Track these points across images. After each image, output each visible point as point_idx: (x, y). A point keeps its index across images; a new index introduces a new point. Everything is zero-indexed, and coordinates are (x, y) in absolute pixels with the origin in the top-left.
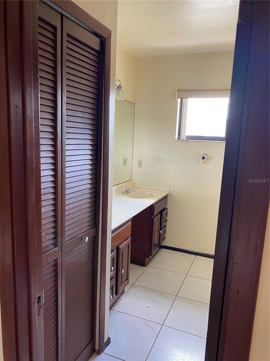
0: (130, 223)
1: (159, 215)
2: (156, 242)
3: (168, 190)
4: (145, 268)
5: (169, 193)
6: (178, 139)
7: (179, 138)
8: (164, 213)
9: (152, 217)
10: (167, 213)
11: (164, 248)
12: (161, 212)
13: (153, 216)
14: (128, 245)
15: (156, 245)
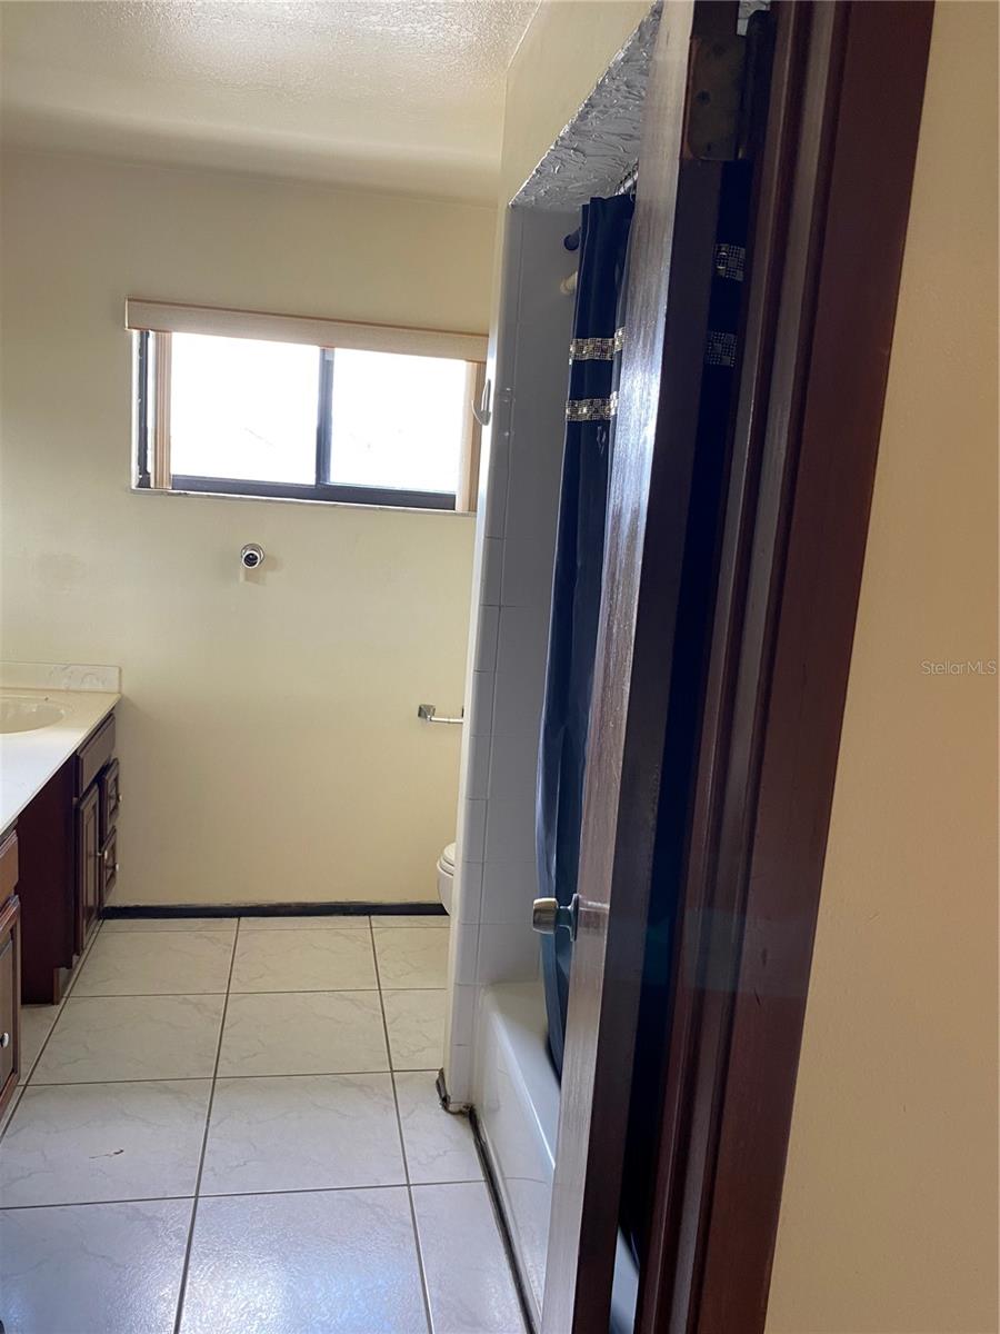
0: (14, 838)
1: (93, 791)
2: (91, 902)
3: (116, 688)
4: (59, 1007)
5: (119, 702)
6: (140, 486)
7: (144, 483)
8: (109, 778)
9: (75, 799)
10: (116, 780)
11: (110, 918)
12: (100, 780)
13: (77, 796)
14: (11, 931)
15: (90, 911)
